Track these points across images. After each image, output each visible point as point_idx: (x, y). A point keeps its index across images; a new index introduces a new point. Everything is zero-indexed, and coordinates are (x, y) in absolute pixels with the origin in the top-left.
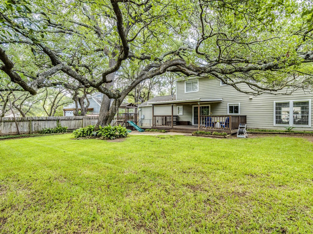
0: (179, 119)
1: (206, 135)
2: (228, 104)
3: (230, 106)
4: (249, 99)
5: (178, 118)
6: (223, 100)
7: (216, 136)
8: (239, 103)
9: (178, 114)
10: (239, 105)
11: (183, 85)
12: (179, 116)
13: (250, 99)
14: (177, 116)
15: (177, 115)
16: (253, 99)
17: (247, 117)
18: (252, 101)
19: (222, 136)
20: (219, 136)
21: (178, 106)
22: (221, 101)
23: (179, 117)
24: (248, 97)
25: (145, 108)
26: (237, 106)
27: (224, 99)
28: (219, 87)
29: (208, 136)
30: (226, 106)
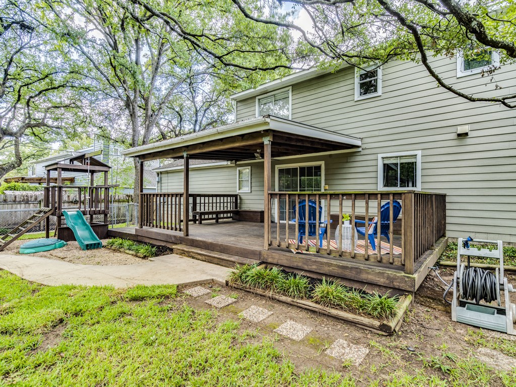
0: (240, 203)
1: (283, 298)
2: (380, 156)
3: (387, 162)
4: (454, 136)
5: (239, 201)
6: (364, 146)
7: (334, 312)
8: (419, 153)
9: (240, 191)
10: (419, 160)
11: (253, 109)
12: (243, 197)
13: (459, 135)
14: (236, 196)
15: (237, 192)
16: (471, 134)
17: (448, 199)
18: (468, 141)
19: (366, 320)
20: (350, 316)
21: (238, 169)
22: (358, 147)
23: (241, 199)
24: (453, 129)
25: (169, 175)
26: (408, 163)
27: (365, 141)
28: (352, 103)
29: (289, 300)
30: (374, 163)
